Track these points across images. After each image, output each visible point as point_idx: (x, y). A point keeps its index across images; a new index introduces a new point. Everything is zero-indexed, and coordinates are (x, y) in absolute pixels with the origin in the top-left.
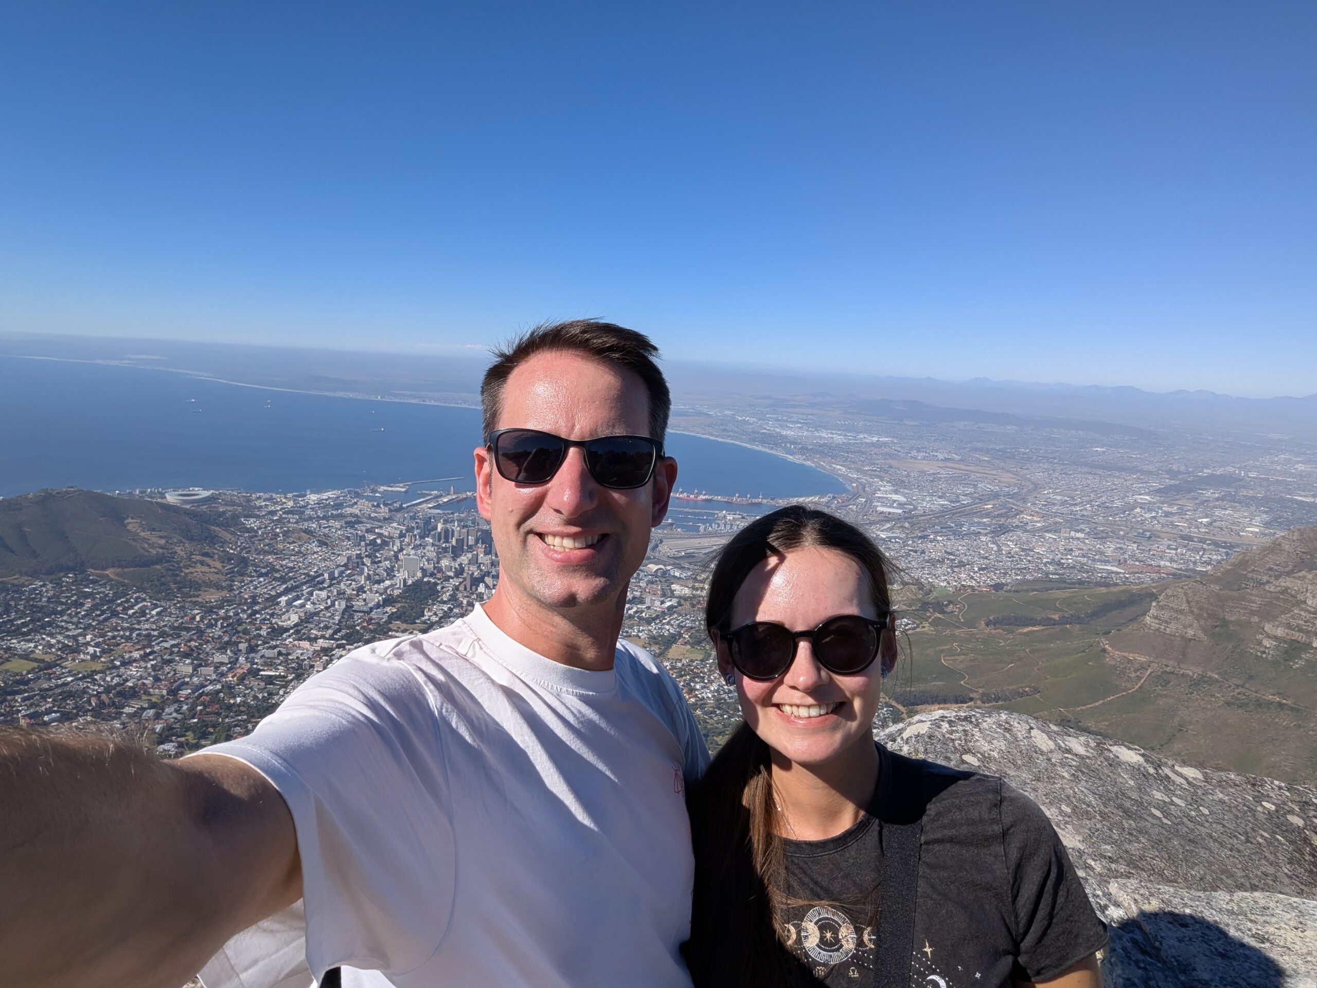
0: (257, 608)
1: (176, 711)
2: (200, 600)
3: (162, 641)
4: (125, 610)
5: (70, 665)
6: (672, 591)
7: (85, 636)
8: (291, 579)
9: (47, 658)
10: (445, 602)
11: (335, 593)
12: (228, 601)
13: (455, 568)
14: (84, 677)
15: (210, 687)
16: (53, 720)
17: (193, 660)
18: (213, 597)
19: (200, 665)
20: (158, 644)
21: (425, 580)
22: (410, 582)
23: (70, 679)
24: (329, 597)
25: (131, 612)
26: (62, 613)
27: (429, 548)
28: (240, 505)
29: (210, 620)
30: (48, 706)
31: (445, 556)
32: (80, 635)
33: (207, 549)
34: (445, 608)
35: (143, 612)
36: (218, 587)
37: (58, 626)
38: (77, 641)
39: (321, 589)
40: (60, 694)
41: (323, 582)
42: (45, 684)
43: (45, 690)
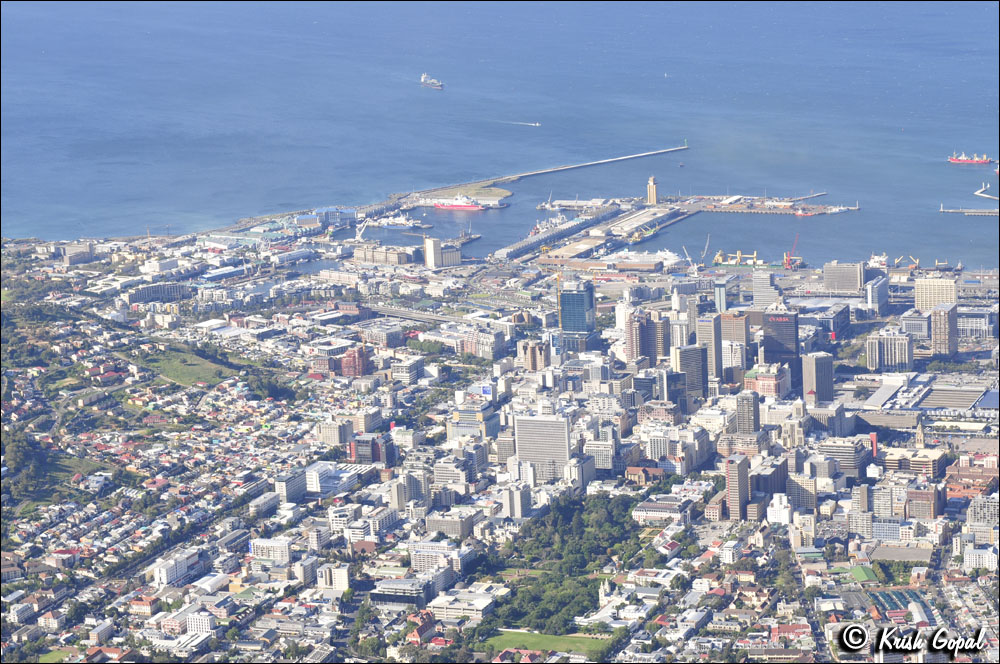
8: (176, 504)
11: (314, 545)
13: (685, 448)
21: (593, 489)
22: (542, 499)
24: (295, 557)
27: (594, 386)
31: (649, 410)
34: (665, 579)
39: (267, 534)
41: (272, 510)
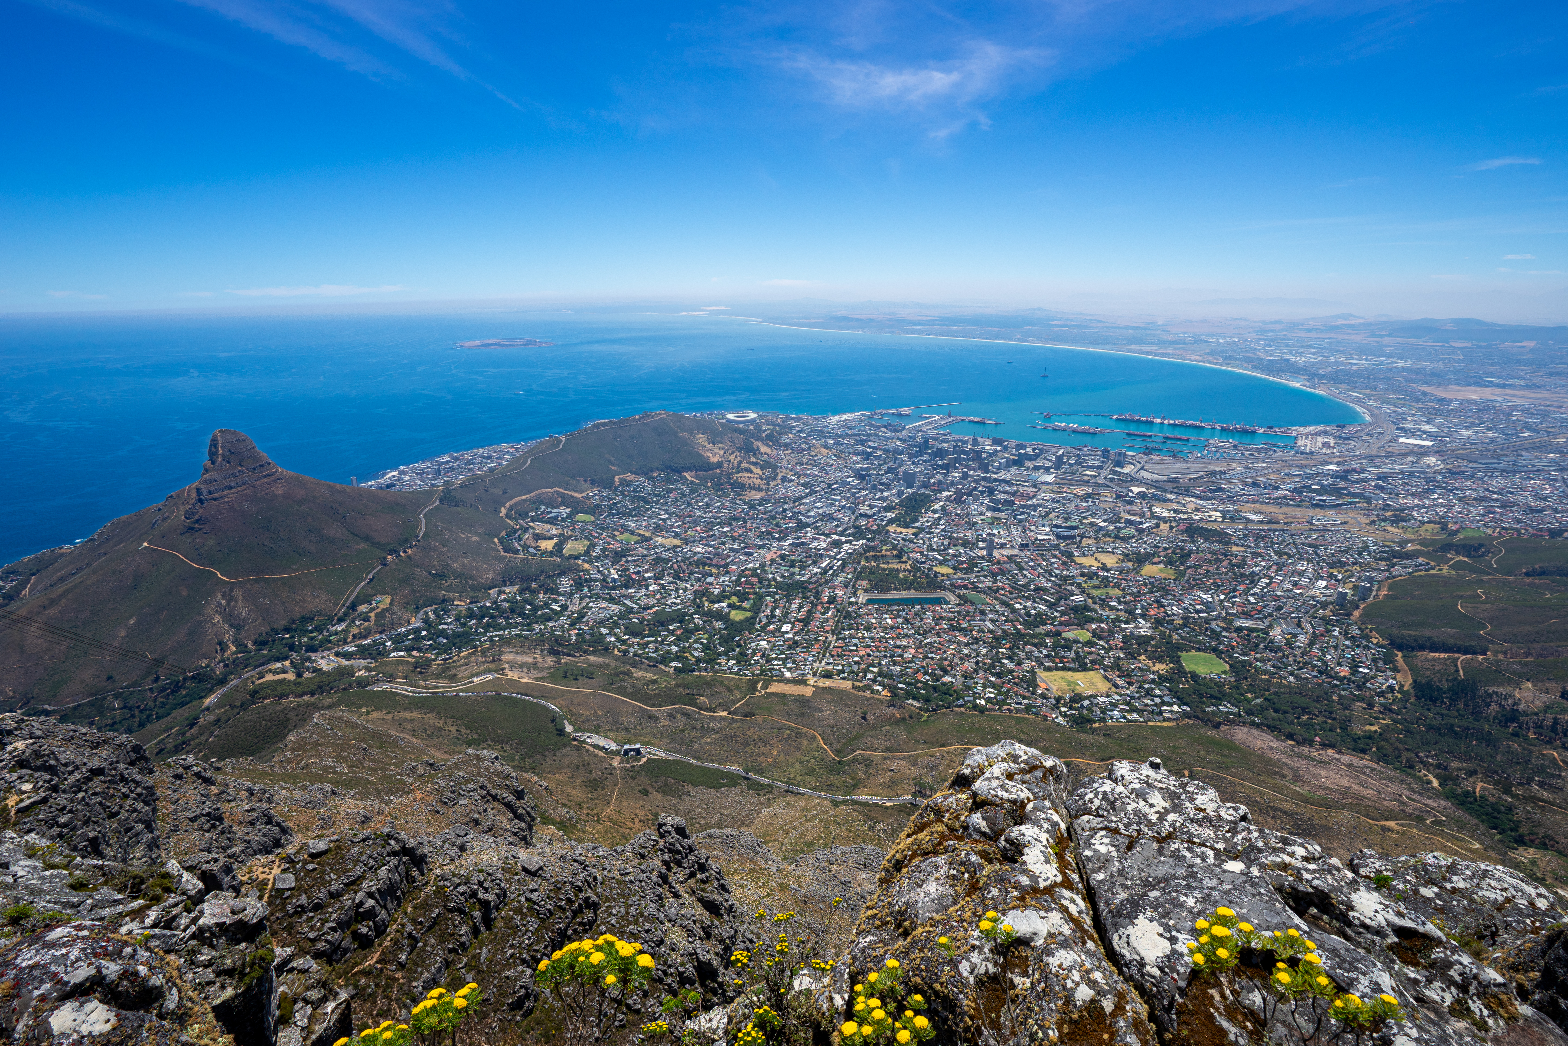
0: (787, 507)
1: (728, 581)
2: (747, 498)
3: (720, 528)
4: (697, 502)
5: (660, 540)
6: (1152, 513)
7: (670, 520)
8: (813, 485)
9: (647, 534)
10: (935, 511)
12: (765, 500)
13: (947, 483)
14: (668, 550)
15: (751, 565)
16: (650, 578)
17: (740, 544)
18: (756, 496)
19: (746, 548)
23: (660, 550)
25: (701, 504)
26: (656, 502)
27: (926, 464)
28: (778, 425)
30: (646, 567)
31: (939, 472)
32: (667, 519)
33: (753, 459)
34: (936, 516)
35: (708, 505)
36: (759, 489)
37: (653, 512)
38: (665, 523)
40: (654, 560)
42: (645, 552)
43: (645, 556)
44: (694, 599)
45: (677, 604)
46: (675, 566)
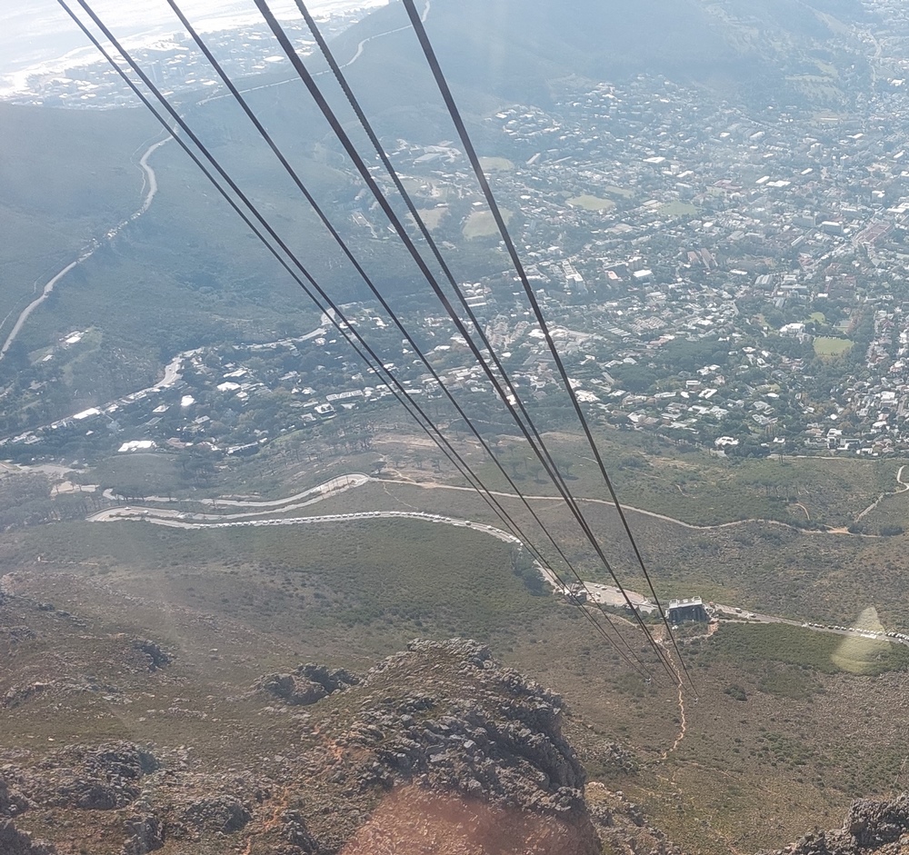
0: (890, 139)
1: (800, 281)
2: (814, 123)
3: (769, 181)
4: (716, 132)
5: (655, 206)
7: (669, 166)
9: (627, 194)
12: (849, 127)
14: (674, 224)
15: (839, 251)
16: (646, 279)
17: (813, 211)
19: (824, 218)
20: (765, 183)
23: (657, 225)
25: (724, 135)
26: (636, 132)
29: (829, 155)
30: (636, 259)
32: (662, 164)
35: (739, 137)
36: (835, 106)
37: (633, 151)
38: (660, 172)
40: (648, 244)
42: (628, 229)
43: (629, 237)
44: (740, 317)
45: (708, 328)
46: (692, 255)
